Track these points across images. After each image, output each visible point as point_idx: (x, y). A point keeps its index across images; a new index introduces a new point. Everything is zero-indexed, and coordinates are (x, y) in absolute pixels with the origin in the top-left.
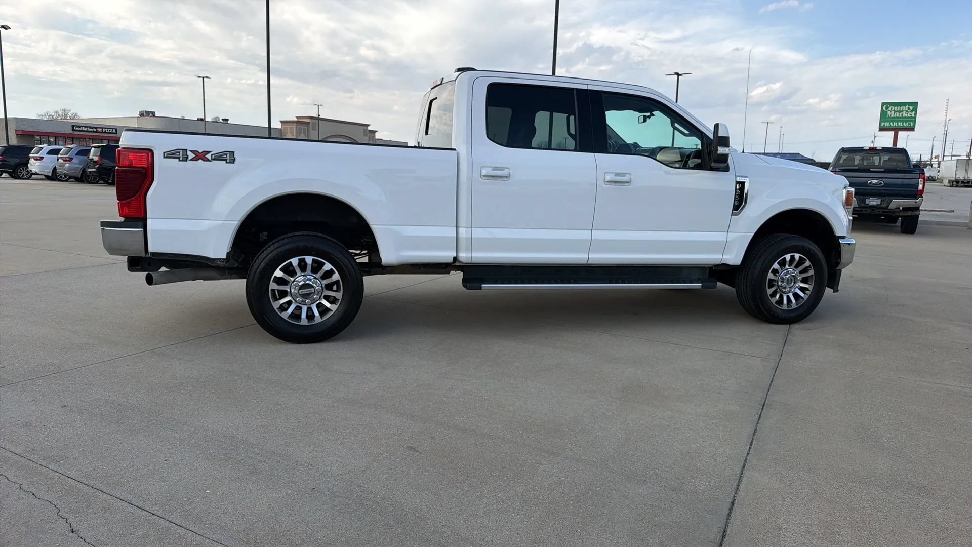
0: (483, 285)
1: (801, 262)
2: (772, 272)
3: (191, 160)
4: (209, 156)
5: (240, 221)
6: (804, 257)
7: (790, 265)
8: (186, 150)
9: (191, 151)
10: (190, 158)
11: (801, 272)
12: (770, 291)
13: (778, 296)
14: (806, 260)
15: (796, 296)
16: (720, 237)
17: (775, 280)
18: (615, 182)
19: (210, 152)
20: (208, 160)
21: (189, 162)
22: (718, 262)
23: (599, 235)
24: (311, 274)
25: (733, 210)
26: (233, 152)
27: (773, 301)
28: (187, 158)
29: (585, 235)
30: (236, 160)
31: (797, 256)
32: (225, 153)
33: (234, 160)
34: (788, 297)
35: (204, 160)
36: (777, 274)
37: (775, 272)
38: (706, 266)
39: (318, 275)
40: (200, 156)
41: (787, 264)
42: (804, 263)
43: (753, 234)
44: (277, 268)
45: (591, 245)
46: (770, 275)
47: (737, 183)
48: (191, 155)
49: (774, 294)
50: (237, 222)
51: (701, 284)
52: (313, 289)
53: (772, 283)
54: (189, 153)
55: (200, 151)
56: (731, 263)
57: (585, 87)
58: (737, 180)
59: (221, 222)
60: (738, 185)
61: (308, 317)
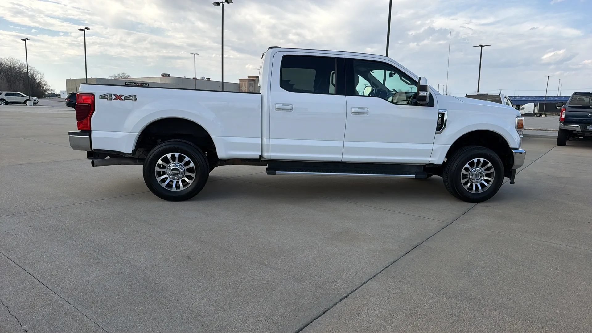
0: (276, 172)
1: (485, 163)
2: (464, 169)
3: (114, 99)
4: (123, 98)
5: (139, 133)
6: (487, 161)
7: (478, 165)
8: (111, 94)
9: (114, 95)
10: (113, 98)
11: (485, 170)
12: (463, 181)
13: (469, 184)
14: (488, 162)
15: (482, 185)
16: (429, 147)
17: (468, 175)
18: (358, 113)
19: (123, 95)
20: (123, 100)
21: (113, 101)
22: (428, 163)
23: (348, 144)
24: (178, 163)
25: (436, 130)
26: (136, 95)
27: (466, 187)
28: (112, 98)
29: (339, 144)
30: (137, 99)
31: (482, 160)
32: (131, 96)
33: (136, 100)
34: (477, 186)
35: (120, 100)
36: (469, 171)
37: (467, 169)
38: (421, 165)
39: (182, 164)
40: (118, 97)
41: (475, 164)
42: (488, 164)
43: (450, 146)
44: (159, 159)
45: (343, 150)
46: (463, 172)
47: (439, 113)
48: (114, 97)
49: (466, 183)
50: (137, 133)
51: (414, 176)
52: (179, 171)
53: (465, 176)
54: (113, 96)
55: (119, 95)
56: (436, 163)
57: (343, 57)
58: (439, 112)
59: (129, 133)
60: (439, 115)
61: (176, 186)
